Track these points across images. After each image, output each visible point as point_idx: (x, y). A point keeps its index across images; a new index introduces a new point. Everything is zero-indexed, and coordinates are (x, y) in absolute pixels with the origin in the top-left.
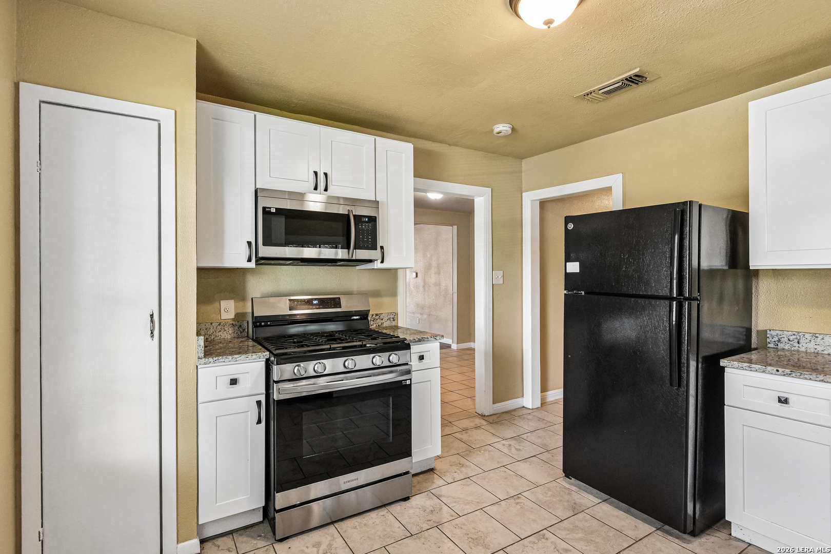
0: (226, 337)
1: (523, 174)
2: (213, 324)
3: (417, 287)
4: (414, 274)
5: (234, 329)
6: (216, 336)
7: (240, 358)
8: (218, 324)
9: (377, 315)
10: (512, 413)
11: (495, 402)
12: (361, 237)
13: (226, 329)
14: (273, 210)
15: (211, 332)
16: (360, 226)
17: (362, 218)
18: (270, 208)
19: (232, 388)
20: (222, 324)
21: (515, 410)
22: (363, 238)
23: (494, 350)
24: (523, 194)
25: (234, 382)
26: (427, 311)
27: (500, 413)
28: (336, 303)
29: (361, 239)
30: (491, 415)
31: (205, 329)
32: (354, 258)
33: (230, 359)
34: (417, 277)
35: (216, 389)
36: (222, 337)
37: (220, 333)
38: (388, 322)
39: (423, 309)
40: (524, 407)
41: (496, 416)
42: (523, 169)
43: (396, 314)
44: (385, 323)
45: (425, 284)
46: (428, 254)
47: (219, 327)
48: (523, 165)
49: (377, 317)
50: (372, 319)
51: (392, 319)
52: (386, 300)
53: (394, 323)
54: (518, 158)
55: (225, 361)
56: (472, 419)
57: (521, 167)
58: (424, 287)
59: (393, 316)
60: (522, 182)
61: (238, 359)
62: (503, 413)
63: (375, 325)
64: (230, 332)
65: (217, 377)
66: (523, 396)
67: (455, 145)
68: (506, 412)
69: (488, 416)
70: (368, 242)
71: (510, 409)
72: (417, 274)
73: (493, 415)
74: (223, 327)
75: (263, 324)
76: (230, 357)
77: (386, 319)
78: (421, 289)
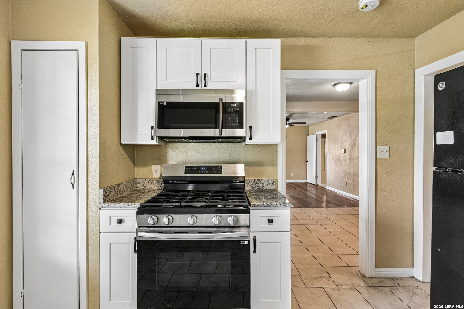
0: (154, 189)
1: (416, 52)
2: (147, 180)
3: (345, 159)
4: (343, 150)
5: (159, 184)
6: (148, 187)
7: (124, 206)
8: (150, 180)
9: (258, 180)
10: (397, 281)
11: (377, 266)
12: (230, 119)
13: (154, 183)
14: (165, 104)
15: (146, 184)
16: (229, 111)
17: (231, 104)
18: (163, 102)
19: (118, 225)
20: (152, 180)
21: (401, 278)
22: (232, 120)
23: (378, 218)
24: (416, 71)
25: (120, 222)
26: (352, 177)
27: (383, 278)
28: (219, 169)
29: (230, 121)
30: (372, 278)
31: (142, 182)
32: (223, 135)
33: (118, 206)
34: (345, 152)
35: (110, 224)
36: (152, 188)
37: (151, 186)
38: (268, 186)
39: (349, 175)
40: (413, 277)
41: (378, 280)
42: (416, 46)
43: (276, 180)
44: (265, 187)
45: (351, 157)
46: (353, 135)
47: (150, 182)
48: (415, 43)
49: (259, 182)
50: (255, 183)
51: (271, 184)
52: (268, 169)
53: (273, 187)
54: (410, 37)
55: (115, 207)
56: (351, 277)
57: (414, 45)
58: (350, 159)
59: (272, 182)
60: (414, 59)
61: (122, 206)
62: (387, 278)
63: (257, 188)
64: (157, 185)
65: (110, 217)
66: (413, 267)
67: (335, 36)
68: (391, 279)
69: (369, 278)
70: (235, 123)
71: (395, 276)
72: (345, 150)
73: (375, 278)
74: (152, 182)
75: (170, 182)
76: (118, 204)
77: (266, 183)
78: (348, 161)
